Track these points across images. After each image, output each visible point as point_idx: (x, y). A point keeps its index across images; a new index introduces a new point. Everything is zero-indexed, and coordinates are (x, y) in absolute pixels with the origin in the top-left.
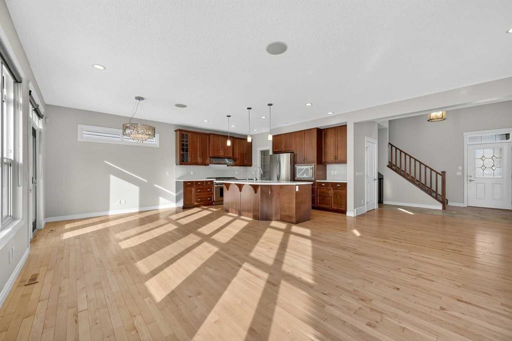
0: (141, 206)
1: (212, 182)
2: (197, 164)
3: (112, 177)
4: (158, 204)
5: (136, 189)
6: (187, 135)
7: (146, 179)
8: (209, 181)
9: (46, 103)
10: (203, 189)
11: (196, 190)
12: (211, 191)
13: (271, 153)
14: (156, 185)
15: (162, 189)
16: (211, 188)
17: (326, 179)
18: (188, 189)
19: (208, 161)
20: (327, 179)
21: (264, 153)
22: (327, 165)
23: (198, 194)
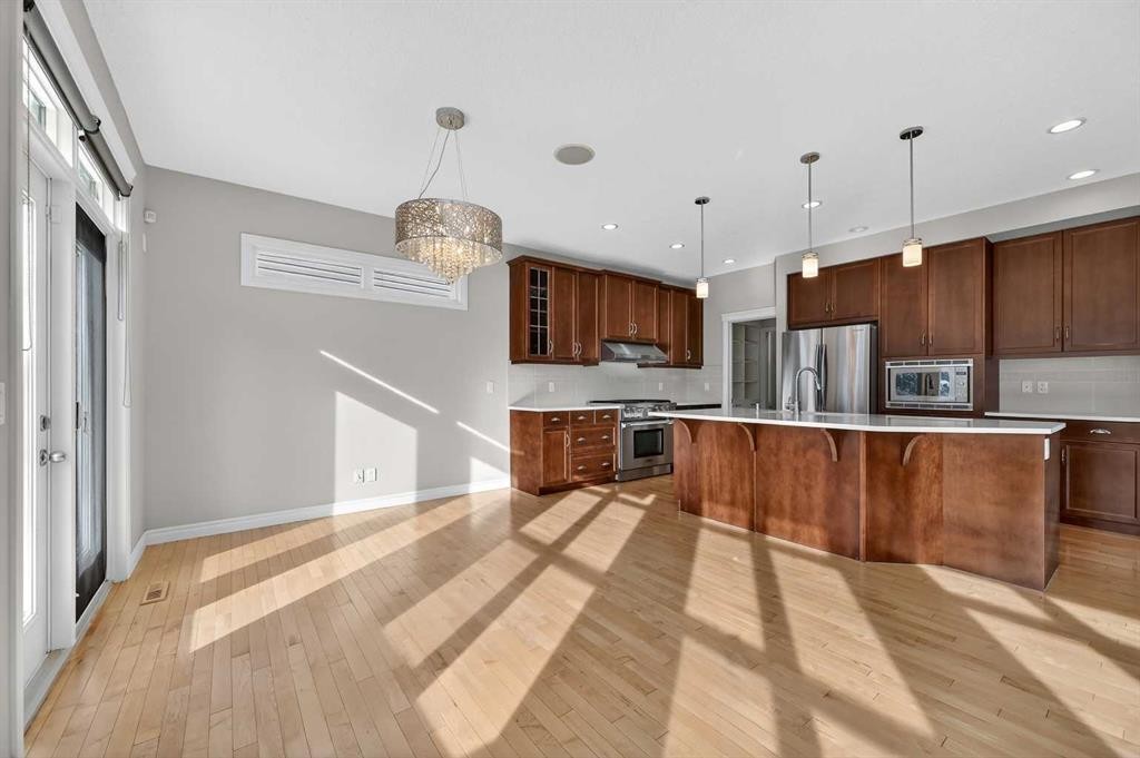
0: (420, 487)
1: (613, 413)
2: (569, 361)
3: (342, 400)
4: (466, 480)
5: (408, 435)
6: (544, 275)
7: (435, 407)
8: (605, 412)
9: (148, 163)
10: (591, 433)
11: (575, 436)
12: (609, 440)
13: (781, 327)
14: (460, 424)
15: (475, 432)
16: (609, 433)
17: (997, 410)
18: (554, 434)
19: (596, 352)
20: (1001, 408)
21: (744, 331)
22: (1001, 361)
23: (580, 450)
